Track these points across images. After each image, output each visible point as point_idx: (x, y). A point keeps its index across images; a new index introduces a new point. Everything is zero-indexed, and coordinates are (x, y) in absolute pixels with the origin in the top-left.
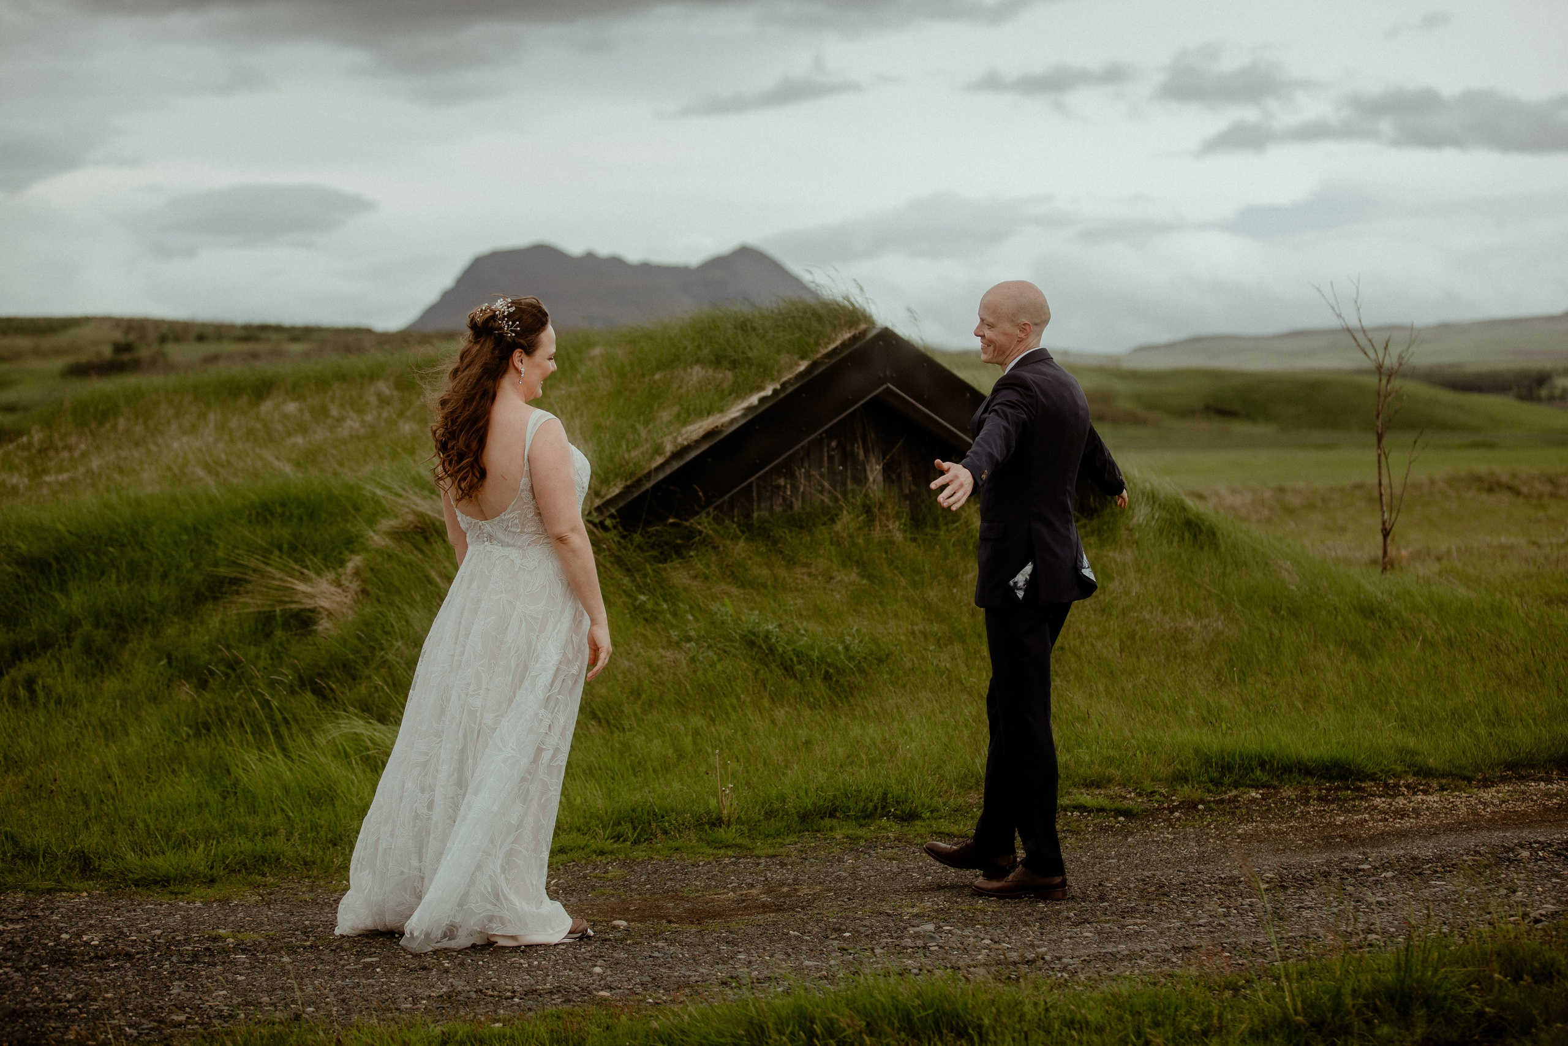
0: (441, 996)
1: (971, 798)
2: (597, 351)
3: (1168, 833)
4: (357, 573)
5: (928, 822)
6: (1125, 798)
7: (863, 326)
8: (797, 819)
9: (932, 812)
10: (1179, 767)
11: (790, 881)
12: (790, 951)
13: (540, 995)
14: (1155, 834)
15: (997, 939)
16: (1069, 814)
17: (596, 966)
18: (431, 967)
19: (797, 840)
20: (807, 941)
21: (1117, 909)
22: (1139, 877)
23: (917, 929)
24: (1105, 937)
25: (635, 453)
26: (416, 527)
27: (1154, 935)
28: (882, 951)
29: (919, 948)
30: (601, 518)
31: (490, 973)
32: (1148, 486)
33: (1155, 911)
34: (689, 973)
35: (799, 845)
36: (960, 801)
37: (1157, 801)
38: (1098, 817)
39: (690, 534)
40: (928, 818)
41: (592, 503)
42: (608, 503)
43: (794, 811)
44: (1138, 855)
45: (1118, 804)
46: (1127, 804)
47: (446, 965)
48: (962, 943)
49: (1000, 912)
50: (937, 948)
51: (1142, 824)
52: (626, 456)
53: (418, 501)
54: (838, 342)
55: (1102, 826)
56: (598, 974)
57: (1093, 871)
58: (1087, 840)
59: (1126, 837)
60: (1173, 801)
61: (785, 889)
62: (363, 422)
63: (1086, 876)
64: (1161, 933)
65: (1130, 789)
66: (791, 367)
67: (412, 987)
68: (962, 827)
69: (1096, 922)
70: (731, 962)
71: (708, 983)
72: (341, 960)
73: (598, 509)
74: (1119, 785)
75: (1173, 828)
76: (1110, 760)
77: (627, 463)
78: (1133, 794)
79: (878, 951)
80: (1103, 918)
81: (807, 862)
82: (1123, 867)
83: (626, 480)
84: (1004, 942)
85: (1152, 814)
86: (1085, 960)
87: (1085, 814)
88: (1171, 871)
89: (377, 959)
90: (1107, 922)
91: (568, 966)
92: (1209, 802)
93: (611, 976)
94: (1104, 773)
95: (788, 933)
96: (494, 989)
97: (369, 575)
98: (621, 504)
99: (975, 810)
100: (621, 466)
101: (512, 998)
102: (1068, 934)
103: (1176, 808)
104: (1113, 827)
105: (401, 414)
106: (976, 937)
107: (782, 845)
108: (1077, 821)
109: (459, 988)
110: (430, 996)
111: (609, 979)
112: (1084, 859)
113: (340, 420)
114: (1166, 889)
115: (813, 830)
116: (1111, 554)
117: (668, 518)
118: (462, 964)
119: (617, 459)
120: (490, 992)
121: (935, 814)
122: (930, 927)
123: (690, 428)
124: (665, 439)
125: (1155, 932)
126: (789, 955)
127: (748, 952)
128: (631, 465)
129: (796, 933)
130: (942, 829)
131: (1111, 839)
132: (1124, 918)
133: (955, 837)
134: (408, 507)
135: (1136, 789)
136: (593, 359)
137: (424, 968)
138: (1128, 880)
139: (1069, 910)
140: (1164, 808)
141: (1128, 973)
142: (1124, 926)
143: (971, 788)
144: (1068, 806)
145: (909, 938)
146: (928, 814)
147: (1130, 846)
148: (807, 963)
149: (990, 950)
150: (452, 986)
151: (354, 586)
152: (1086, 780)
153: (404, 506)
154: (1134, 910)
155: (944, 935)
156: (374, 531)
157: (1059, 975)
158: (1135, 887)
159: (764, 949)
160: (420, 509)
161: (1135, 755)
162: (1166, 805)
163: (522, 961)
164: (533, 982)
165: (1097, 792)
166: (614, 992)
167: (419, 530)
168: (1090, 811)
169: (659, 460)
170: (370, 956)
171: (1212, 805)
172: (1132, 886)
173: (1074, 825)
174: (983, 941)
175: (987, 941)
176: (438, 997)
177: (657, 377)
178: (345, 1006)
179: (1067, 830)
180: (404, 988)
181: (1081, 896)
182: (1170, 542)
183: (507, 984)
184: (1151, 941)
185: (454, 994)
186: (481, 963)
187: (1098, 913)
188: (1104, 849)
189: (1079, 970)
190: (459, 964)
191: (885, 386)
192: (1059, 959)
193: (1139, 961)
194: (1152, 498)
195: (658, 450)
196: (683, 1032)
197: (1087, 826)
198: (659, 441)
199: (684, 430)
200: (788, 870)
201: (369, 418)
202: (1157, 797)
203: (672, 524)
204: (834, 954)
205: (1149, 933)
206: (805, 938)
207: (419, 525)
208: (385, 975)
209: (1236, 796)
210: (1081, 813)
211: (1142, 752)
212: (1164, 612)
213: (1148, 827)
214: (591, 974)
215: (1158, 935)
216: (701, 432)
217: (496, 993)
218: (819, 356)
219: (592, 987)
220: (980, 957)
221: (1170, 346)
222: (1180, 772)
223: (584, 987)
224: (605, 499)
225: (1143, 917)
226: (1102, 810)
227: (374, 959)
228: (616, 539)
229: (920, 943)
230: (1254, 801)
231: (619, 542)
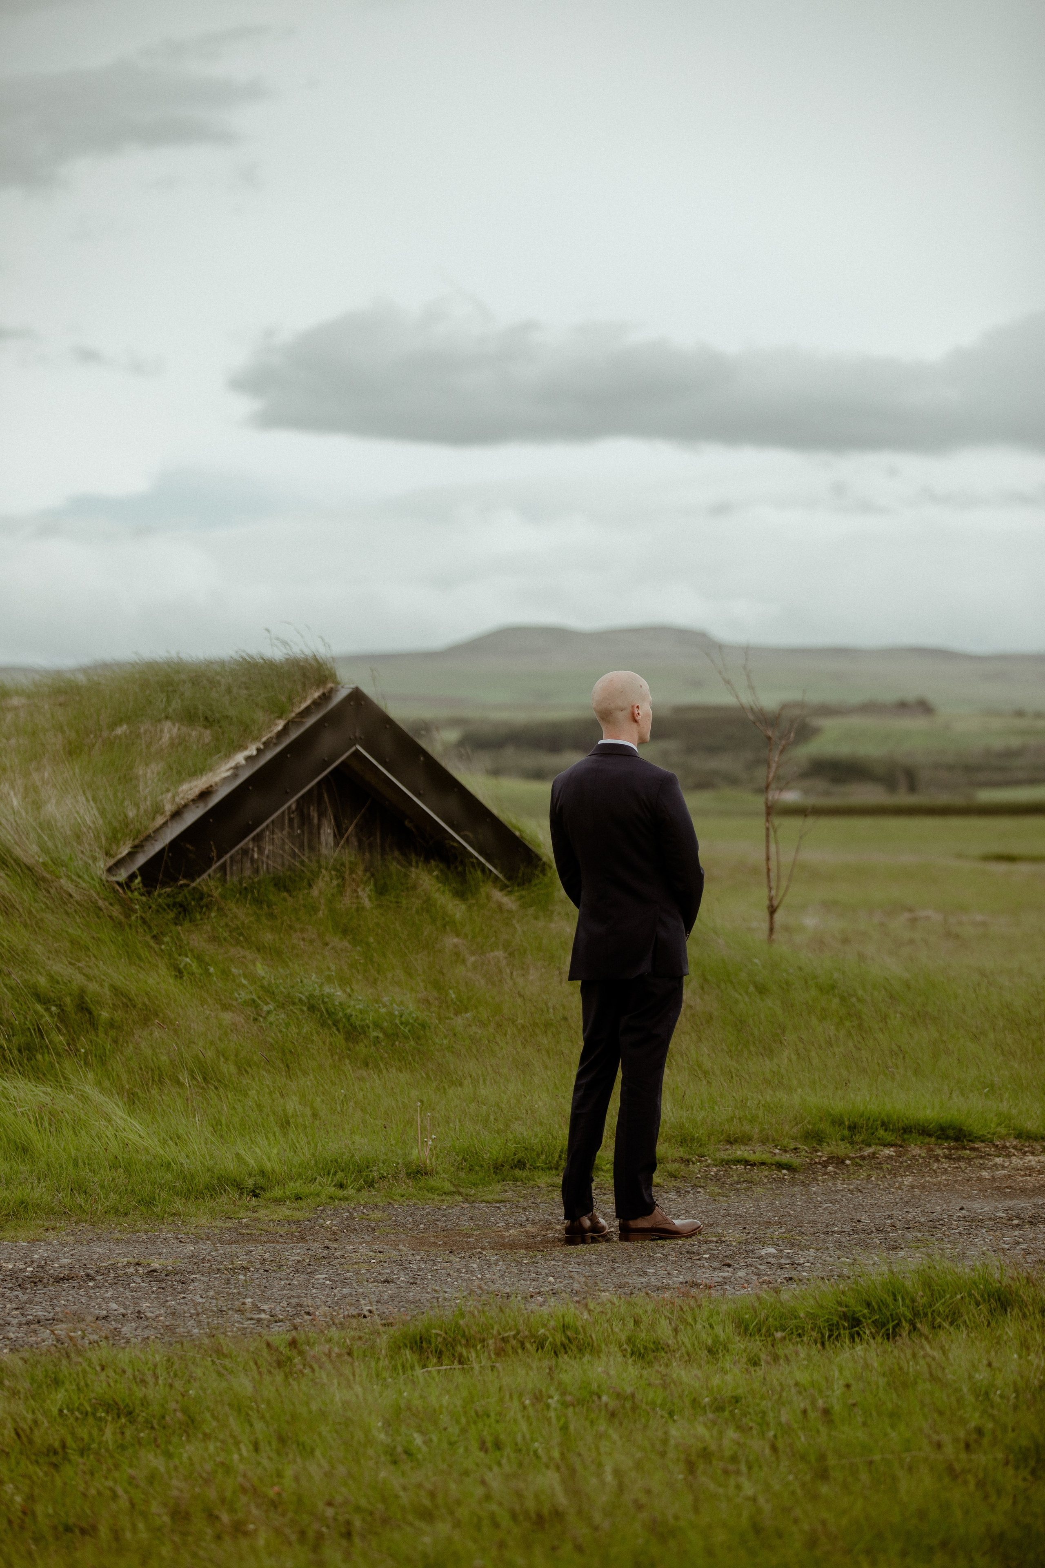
7: (331, 685)
8: (492, 1170)
10: (810, 1127)
16: (733, 1167)
19: (505, 1188)
35: (512, 1192)
37: (805, 1157)
38: (762, 1170)
39: (199, 896)
41: (106, 862)
43: (489, 1161)
45: (772, 1159)
51: (809, 1176)
54: (309, 702)
55: (776, 1179)
59: (807, 1187)
60: (819, 1157)
65: (770, 1146)
66: (270, 724)
73: (111, 870)
76: (740, 1120)
77: (133, 818)
78: (777, 1150)
85: (810, 1168)
87: (749, 1167)
92: (854, 1158)
94: (740, 1131)
103: (826, 1162)
104: (784, 1178)
115: (510, 1180)
117: (179, 879)
123: (185, 787)
124: (164, 798)
140: (816, 1163)
144: (727, 1160)
162: (816, 1160)
168: (751, 1165)
169: (160, 820)
171: (858, 1160)
173: (747, 1176)
191: (353, 749)
195: (158, 810)
198: (159, 799)
199: (181, 789)
202: (802, 1153)
203: (182, 885)
209: (874, 1153)
210: (744, 1166)
213: (816, 1179)
216: (197, 791)
218: (293, 715)
224: (117, 859)
230: (890, 1157)
231: (143, 903)
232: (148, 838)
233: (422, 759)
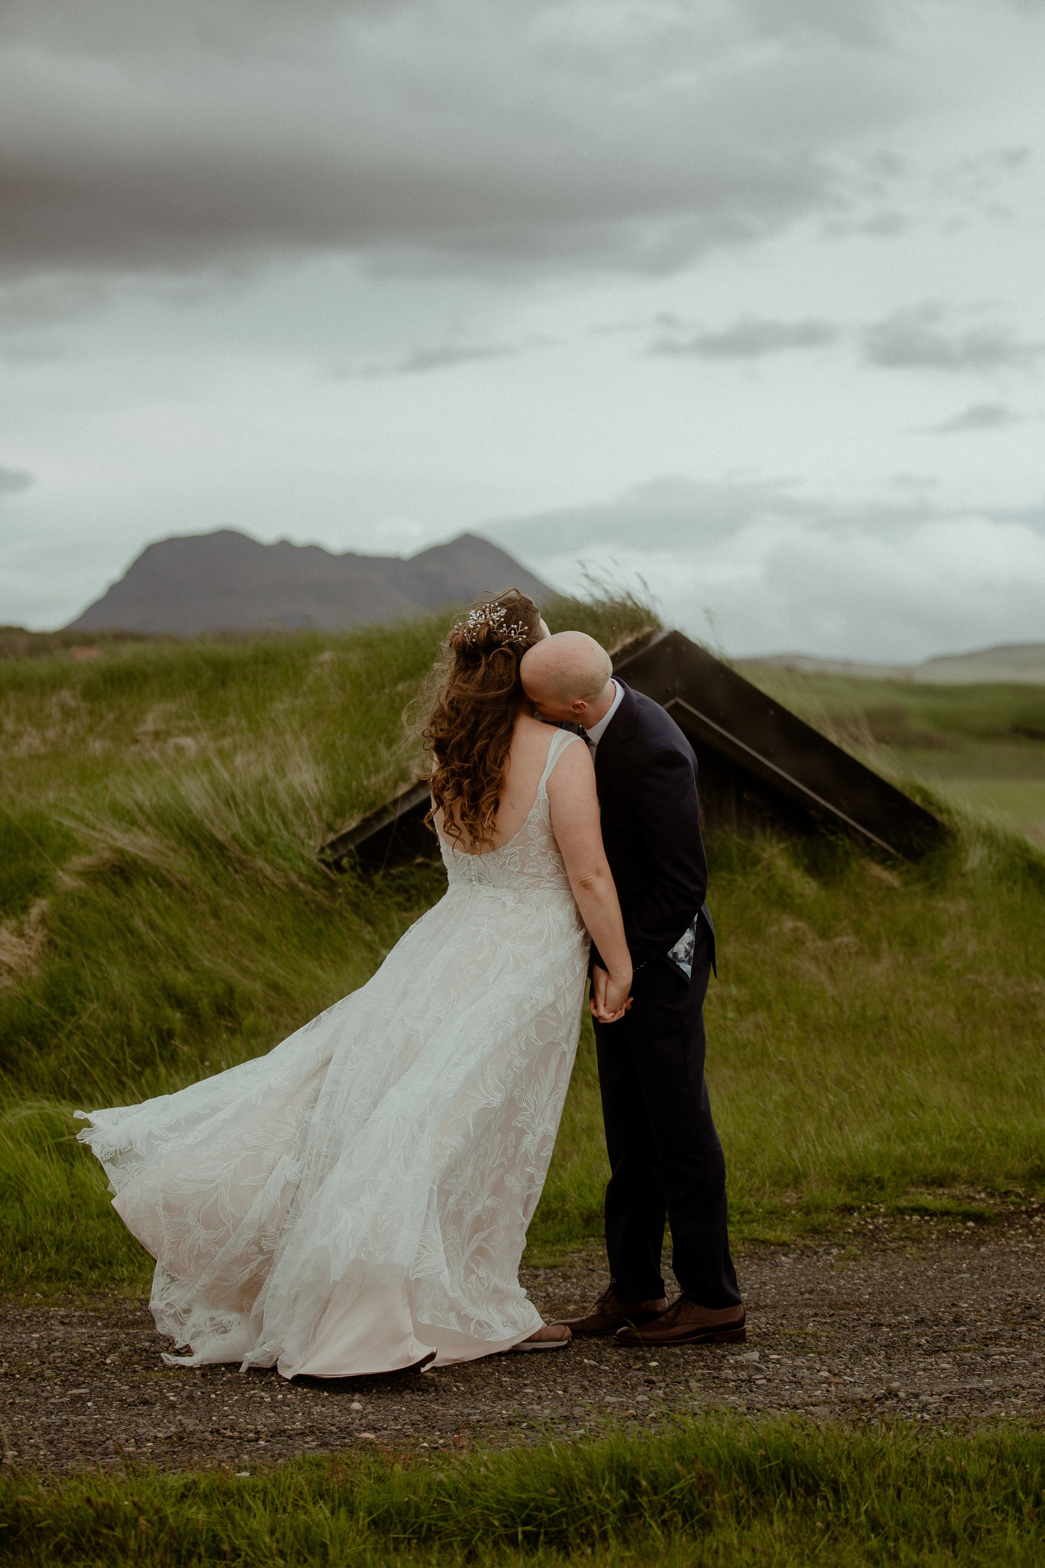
0: (170, 1437)
1: (788, 1197)
2: (326, 656)
3: (1029, 1242)
4: (43, 920)
5: (737, 1226)
6: (974, 1199)
7: (647, 629)
8: (580, 1222)
9: (742, 1214)
10: (1038, 1162)
11: (577, 1298)
12: (586, 1383)
13: (290, 1437)
14: (1012, 1242)
15: (836, 1371)
16: (908, 1218)
17: (353, 1401)
18: (153, 1400)
19: (581, 1247)
20: (605, 1371)
21: (978, 1335)
22: (998, 1295)
23: (739, 1358)
24: (967, 1369)
25: (375, 781)
26: (114, 866)
27: (1025, 1367)
28: (699, 1385)
29: (742, 1381)
30: (336, 857)
31: (226, 1408)
32: (984, 823)
33: (1023, 1337)
34: (466, 1411)
35: (584, 1254)
36: (776, 1201)
37: (1013, 1203)
38: (943, 1221)
40: (738, 1222)
41: (324, 838)
42: (344, 839)
43: (576, 1212)
44: (995, 1268)
45: (965, 1207)
46: (976, 1206)
47: (172, 1398)
48: (794, 1376)
49: (837, 1338)
50: (764, 1381)
51: (996, 1231)
52: (365, 783)
53: (116, 833)
55: (948, 1233)
56: (357, 1411)
57: (942, 1288)
58: (931, 1250)
59: (977, 1246)
60: (1033, 1203)
61: (572, 1307)
62: (44, 740)
63: (934, 1293)
64: (1035, 1364)
65: (980, 1188)
67: (133, 1425)
68: (779, 1233)
69: (954, 1351)
70: (517, 1397)
71: (493, 1423)
72: (43, 1391)
73: (333, 845)
74: (966, 1183)
75: (1034, 1236)
76: (954, 1154)
77: (366, 791)
78: (983, 1195)
79: (693, 1384)
80: (962, 1346)
81: (595, 1275)
82: (977, 1283)
83: (365, 811)
84: (845, 1374)
85: (1009, 1218)
86: (947, 1398)
87: (927, 1218)
88: (1036, 1289)
89: (87, 1390)
90: (967, 1350)
91: (319, 1401)
93: (373, 1413)
94: (948, 1169)
95: (582, 1362)
96: (233, 1429)
97: (57, 924)
98: (359, 841)
99: (793, 1212)
100: (358, 794)
101: (257, 1440)
102: (921, 1365)
103: (1036, 1212)
104: (961, 1234)
105: (91, 729)
106: (809, 1368)
107: (564, 1254)
108: (918, 1226)
109: (191, 1428)
110: (156, 1437)
111: (370, 1417)
112: (930, 1273)
113: (17, 736)
114: (1034, 1310)
115: (599, 1236)
116: (941, 904)
117: (415, 857)
118: (191, 1398)
119: (354, 785)
120: (228, 1433)
121: (746, 1217)
122: (755, 1355)
124: (411, 762)
125: (1027, 1363)
126: (587, 1390)
127: (535, 1384)
128: (371, 793)
129: (592, 1362)
130: (756, 1235)
131: (960, 1249)
132: (987, 1346)
133: (771, 1244)
134: (105, 842)
135: (986, 1188)
136: (321, 665)
137: (145, 1402)
138: (986, 1299)
139: (919, 1336)
140: (1022, 1212)
141: (1003, 1414)
142: (988, 1356)
143: (788, 1186)
144: (906, 1208)
145: (730, 1369)
146: (738, 1217)
147: (984, 1258)
148: (609, 1399)
149: (830, 1384)
150: (182, 1424)
151: (39, 936)
152: (925, 1176)
153: (98, 840)
154: (997, 1336)
155: (771, 1365)
156: (63, 870)
157: (919, 1416)
158: (996, 1308)
159: (555, 1381)
160: (119, 844)
161: (983, 1147)
162: (1023, 1208)
163: (263, 1394)
164: (279, 1420)
165: (940, 1191)
166: (379, 1433)
167: (117, 870)
168: (932, 1214)
169: (403, 789)
170: (78, 1386)
172: (992, 1306)
173: (914, 1231)
174: (820, 1374)
175: (826, 1374)
176: (166, 1438)
177: (400, 688)
178: (53, 1450)
179: (907, 1238)
180: (123, 1427)
181: (932, 1318)
182: (1010, 891)
183: (248, 1423)
184: (1023, 1374)
185: (185, 1435)
186: (213, 1396)
187: (955, 1340)
188: (953, 1260)
189: (942, 1410)
190: (188, 1398)
191: (672, 702)
192: (916, 1396)
193: (1013, 1400)
194: (989, 837)
195: (403, 775)
196: (473, 1485)
197: (930, 1233)
198: (404, 765)
200: (573, 1284)
201: (51, 734)
202: (1013, 1198)
203: (420, 865)
204: (640, 1389)
205: (1019, 1365)
206: (603, 1367)
207: (117, 863)
208: (99, 1409)
210: (922, 1217)
211: (991, 1144)
212: (1007, 975)
213: (1003, 1234)
214: (349, 1411)
215: (1031, 1367)
217: (236, 1434)
219: (352, 1427)
220: (818, 1393)
221: (971, 657)
222: (1038, 1167)
223: (343, 1427)
224: (338, 835)
225: (1009, 1345)
226: (947, 1213)
227: (83, 1391)
228: (353, 882)
229: (743, 1375)
231: (357, 887)
232: (384, 810)
233: (771, 712)
